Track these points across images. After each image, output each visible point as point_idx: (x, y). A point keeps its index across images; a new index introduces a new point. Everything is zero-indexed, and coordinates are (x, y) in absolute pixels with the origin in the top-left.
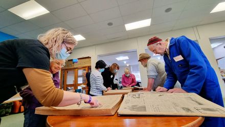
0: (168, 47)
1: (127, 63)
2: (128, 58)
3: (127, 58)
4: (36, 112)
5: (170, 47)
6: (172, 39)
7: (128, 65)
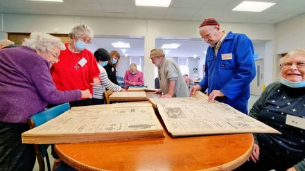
0: (222, 40)
1: (126, 52)
2: (129, 47)
3: (128, 45)
4: (24, 141)
5: (226, 40)
6: (230, 33)
7: (126, 55)
